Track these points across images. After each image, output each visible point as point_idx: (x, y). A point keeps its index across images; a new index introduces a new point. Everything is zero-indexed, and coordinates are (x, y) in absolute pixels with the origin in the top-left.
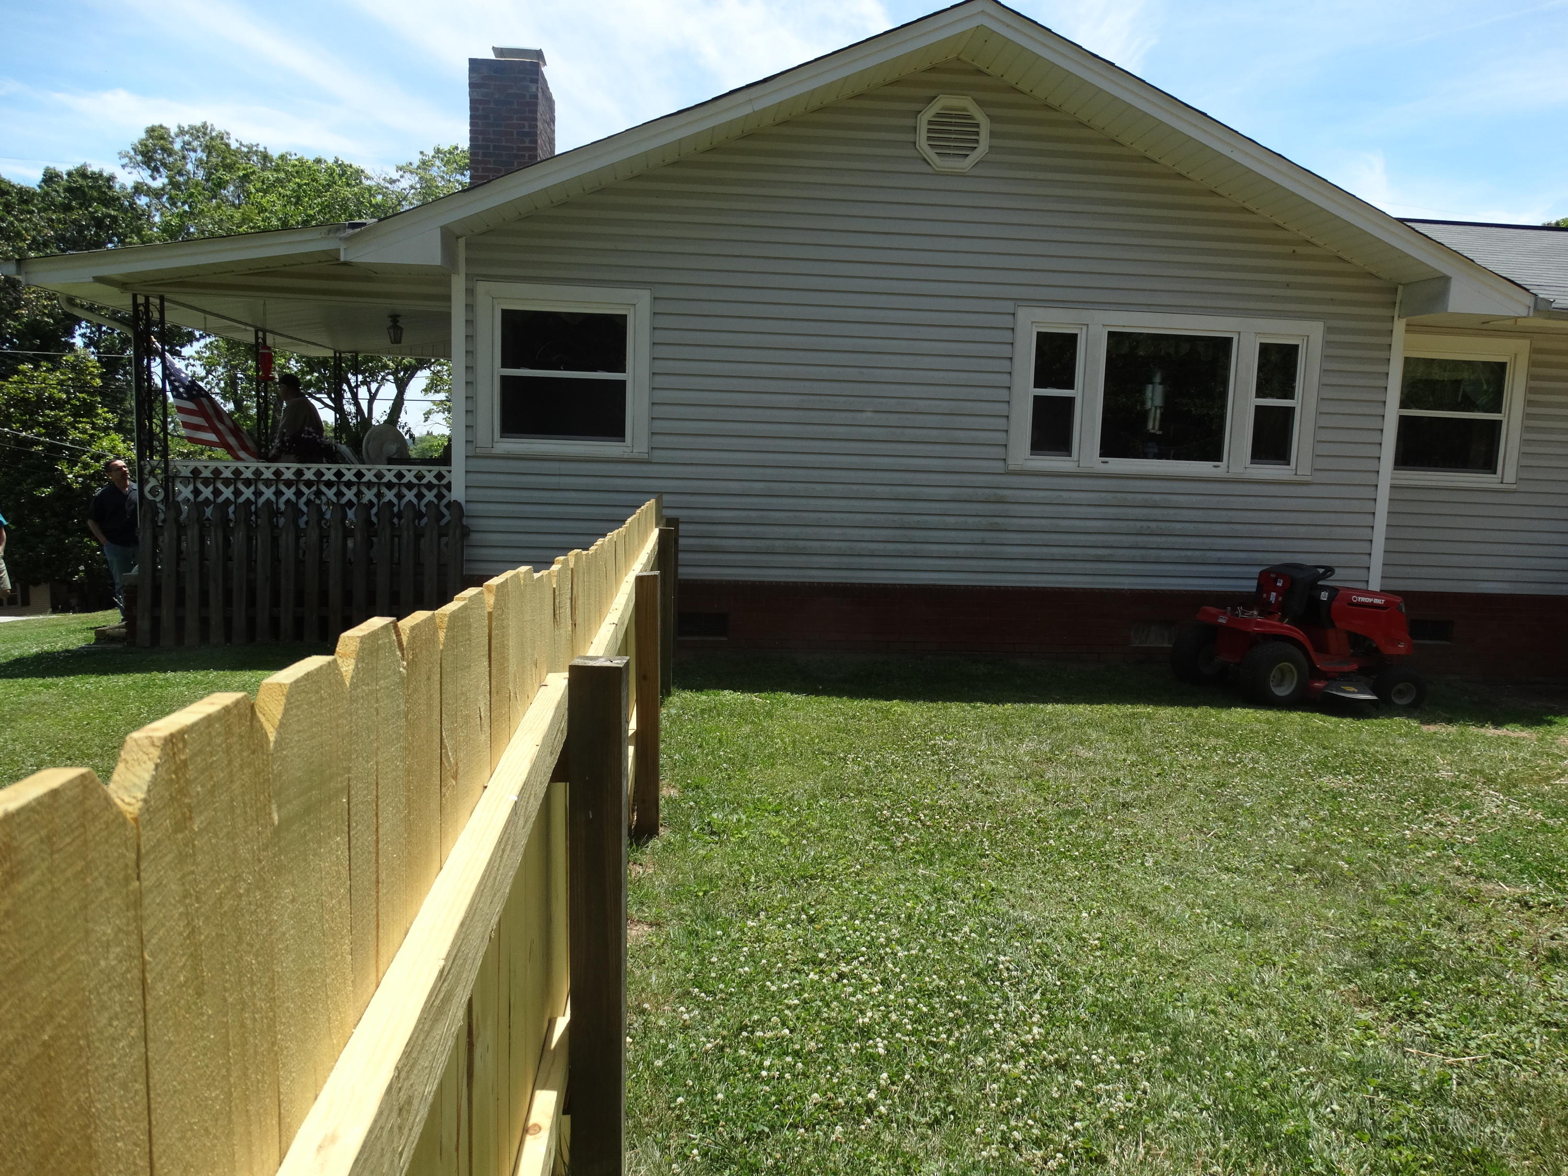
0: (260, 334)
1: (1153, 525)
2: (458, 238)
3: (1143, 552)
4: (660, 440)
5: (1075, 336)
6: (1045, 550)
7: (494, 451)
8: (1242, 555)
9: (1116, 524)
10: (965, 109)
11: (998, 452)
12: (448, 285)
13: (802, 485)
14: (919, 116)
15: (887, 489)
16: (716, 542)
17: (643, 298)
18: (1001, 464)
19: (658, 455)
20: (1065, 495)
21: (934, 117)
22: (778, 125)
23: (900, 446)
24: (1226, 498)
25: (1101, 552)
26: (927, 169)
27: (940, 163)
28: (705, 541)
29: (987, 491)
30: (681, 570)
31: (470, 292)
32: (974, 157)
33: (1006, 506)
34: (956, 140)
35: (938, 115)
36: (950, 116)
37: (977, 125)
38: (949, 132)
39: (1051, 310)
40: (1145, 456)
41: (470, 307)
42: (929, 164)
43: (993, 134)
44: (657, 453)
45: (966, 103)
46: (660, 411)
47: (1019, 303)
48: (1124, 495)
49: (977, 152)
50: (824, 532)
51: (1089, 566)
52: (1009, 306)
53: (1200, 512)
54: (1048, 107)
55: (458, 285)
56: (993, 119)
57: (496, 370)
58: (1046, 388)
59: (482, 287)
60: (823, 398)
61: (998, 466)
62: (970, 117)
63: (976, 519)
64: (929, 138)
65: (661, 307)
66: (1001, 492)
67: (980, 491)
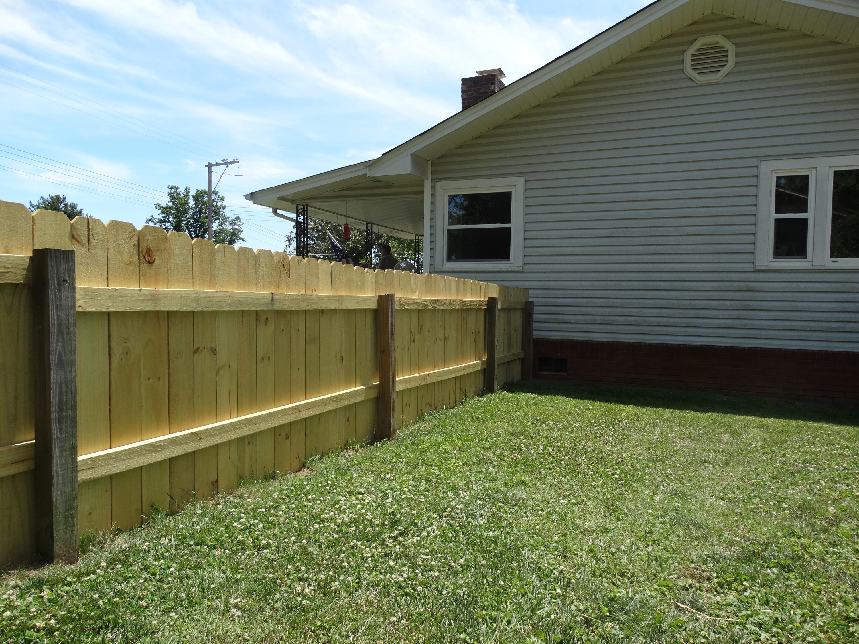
0: (369, 225)
2: (428, 161)
4: (529, 260)
5: (807, 177)
6: (787, 323)
7: (444, 269)
9: (846, 305)
10: (718, 43)
11: (749, 257)
12: (423, 185)
13: (612, 282)
14: (685, 53)
15: (668, 284)
16: (560, 317)
17: (520, 182)
18: (751, 265)
19: (528, 268)
20: (802, 285)
21: (696, 51)
22: (596, 74)
23: (678, 257)
25: (833, 325)
26: (692, 84)
27: (700, 79)
28: (554, 316)
29: (740, 284)
30: (535, 333)
31: (433, 188)
32: (724, 71)
33: (755, 293)
34: (711, 63)
35: (699, 50)
36: (708, 49)
37: (727, 51)
38: (707, 58)
39: (787, 161)
41: (433, 196)
42: (693, 81)
43: (737, 55)
44: (527, 266)
45: (719, 39)
46: (529, 243)
47: (762, 159)
49: (726, 67)
50: (627, 311)
52: (754, 162)
54: (780, 30)
55: (428, 185)
56: (736, 45)
57: (445, 226)
58: (786, 213)
59: (439, 184)
60: (625, 230)
61: (749, 267)
62: (721, 47)
63: (733, 302)
64: (692, 65)
65: (530, 185)
66: (750, 284)
67: (734, 283)
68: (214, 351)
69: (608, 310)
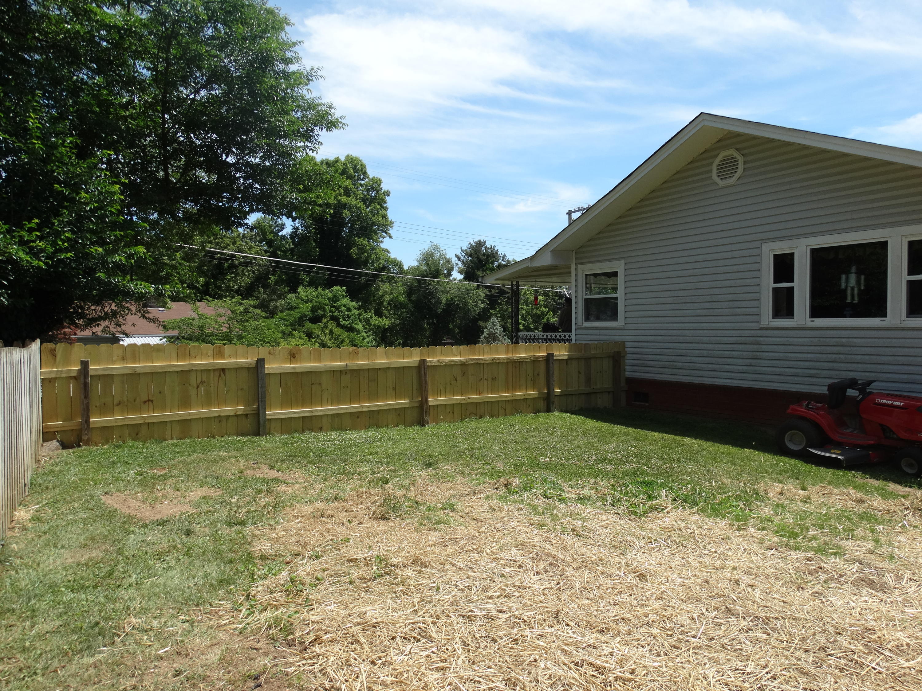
1: (842, 356)
2: (572, 251)
3: (838, 372)
4: (628, 320)
5: (793, 254)
7: (582, 327)
8: (905, 377)
9: (820, 356)
10: (732, 155)
11: (756, 318)
14: (712, 164)
16: (646, 362)
17: (623, 264)
18: (758, 324)
19: (628, 326)
20: (791, 340)
21: (720, 162)
24: (890, 340)
26: (717, 187)
27: (722, 183)
30: (627, 373)
31: (576, 269)
32: (737, 175)
33: (761, 346)
34: (728, 170)
35: (722, 161)
36: (727, 160)
37: (737, 161)
38: (726, 167)
39: (779, 242)
40: (844, 316)
41: (576, 275)
42: (718, 184)
43: (744, 163)
46: (628, 308)
47: (762, 242)
48: (825, 339)
49: (738, 173)
50: (683, 359)
51: (806, 379)
52: (757, 244)
53: (872, 349)
55: (573, 267)
56: (743, 156)
59: (579, 267)
61: (756, 325)
62: (735, 158)
63: (747, 353)
64: (718, 173)
65: (628, 267)
66: (758, 339)
67: (748, 338)
68: (320, 384)
69: (673, 358)
